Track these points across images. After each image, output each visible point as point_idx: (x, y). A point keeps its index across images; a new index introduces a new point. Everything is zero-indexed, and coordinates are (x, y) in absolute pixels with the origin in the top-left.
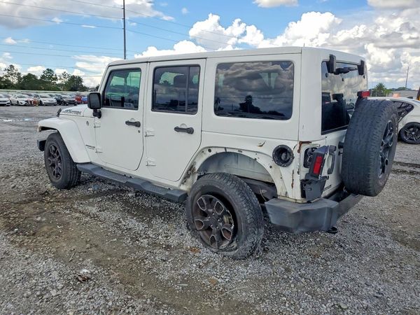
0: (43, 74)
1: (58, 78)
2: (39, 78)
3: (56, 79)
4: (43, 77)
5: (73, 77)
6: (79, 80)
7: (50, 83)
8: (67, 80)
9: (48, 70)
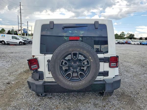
0: (120, 34)
1: (126, 35)
2: (119, 35)
3: (125, 35)
4: (121, 35)
5: (131, 34)
6: (133, 35)
7: (122, 36)
8: (129, 35)
9: (122, 32)
